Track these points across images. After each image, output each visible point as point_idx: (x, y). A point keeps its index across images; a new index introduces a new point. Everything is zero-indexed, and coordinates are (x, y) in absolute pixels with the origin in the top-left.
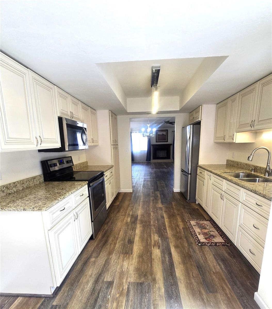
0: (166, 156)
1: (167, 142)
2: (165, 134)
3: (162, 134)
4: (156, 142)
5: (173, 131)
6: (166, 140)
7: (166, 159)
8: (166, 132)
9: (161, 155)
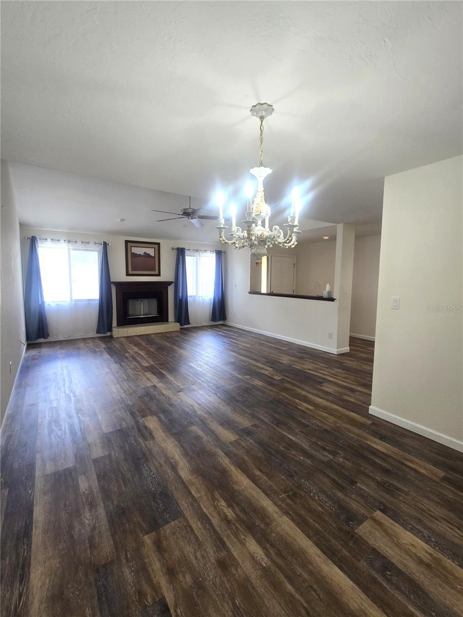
0: (154, 313)
1: (159, 275)
2: (153, 255)
3: (145, 253)
4: (128, 275)
5: (173, 249)
6: (155, 271)
7: (157, 322)
8: (154, 248)
9: (142, 313)
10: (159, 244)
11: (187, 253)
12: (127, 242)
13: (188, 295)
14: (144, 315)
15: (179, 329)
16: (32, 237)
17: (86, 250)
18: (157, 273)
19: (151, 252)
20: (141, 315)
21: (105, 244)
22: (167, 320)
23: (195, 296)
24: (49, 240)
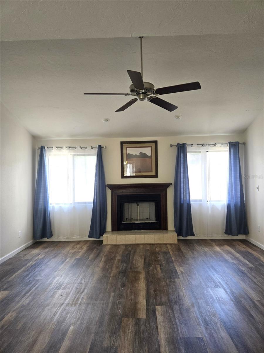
0: (153, 220)
1: (156, 176)
2: (150, 155)
3: (141, 153)
4: (123, 177)
5: (171, 146)
6: (152, 171)
7: (154, 229)
8: (151, 147)
9: (139, 218)
10: (156, 142)
11: (189, 149)
12: (122, 143)
13: (191, 199)
14: (140, 220)
15: (176, 242)
16: (41, 146)
17: (84, 155)
18: (154, 173)
19: (147, 151)
20: (137, 220)
21: (100, 148)
22: (165, 228)
23: (201, 201)
24: (54, 148)
